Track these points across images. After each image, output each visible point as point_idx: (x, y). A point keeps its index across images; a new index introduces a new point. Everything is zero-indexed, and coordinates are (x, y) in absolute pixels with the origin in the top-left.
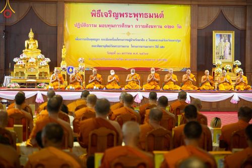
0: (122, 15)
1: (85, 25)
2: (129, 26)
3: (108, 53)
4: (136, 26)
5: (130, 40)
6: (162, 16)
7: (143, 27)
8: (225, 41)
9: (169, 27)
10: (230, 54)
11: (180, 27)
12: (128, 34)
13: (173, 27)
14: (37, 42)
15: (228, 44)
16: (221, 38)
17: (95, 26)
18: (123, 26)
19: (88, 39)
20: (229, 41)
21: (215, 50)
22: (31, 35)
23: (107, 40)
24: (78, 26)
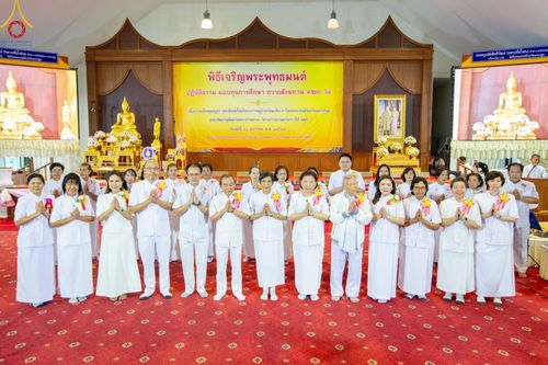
0: (249, 78)
1: (200, 92)
2: (259, 93)
3: (232, 129)
4: (269, 93)
5: (260, 111)
6: (303, 77)
7: (278, 92)
8: (391, 110)
9: (314, 92)
10: (399, 127)
11: (329, 92)
12: (258, 103)
13: (318, 92)
14: (132, 115)
15: (396, 114)
16: (386, 105)
17: (214, 93)
18: (251, 92)
19: (205, 111)
20: (398, 109)
21: (377, 122)
22: (125, 106)
23: (230, 111)
24: (192, 93)
